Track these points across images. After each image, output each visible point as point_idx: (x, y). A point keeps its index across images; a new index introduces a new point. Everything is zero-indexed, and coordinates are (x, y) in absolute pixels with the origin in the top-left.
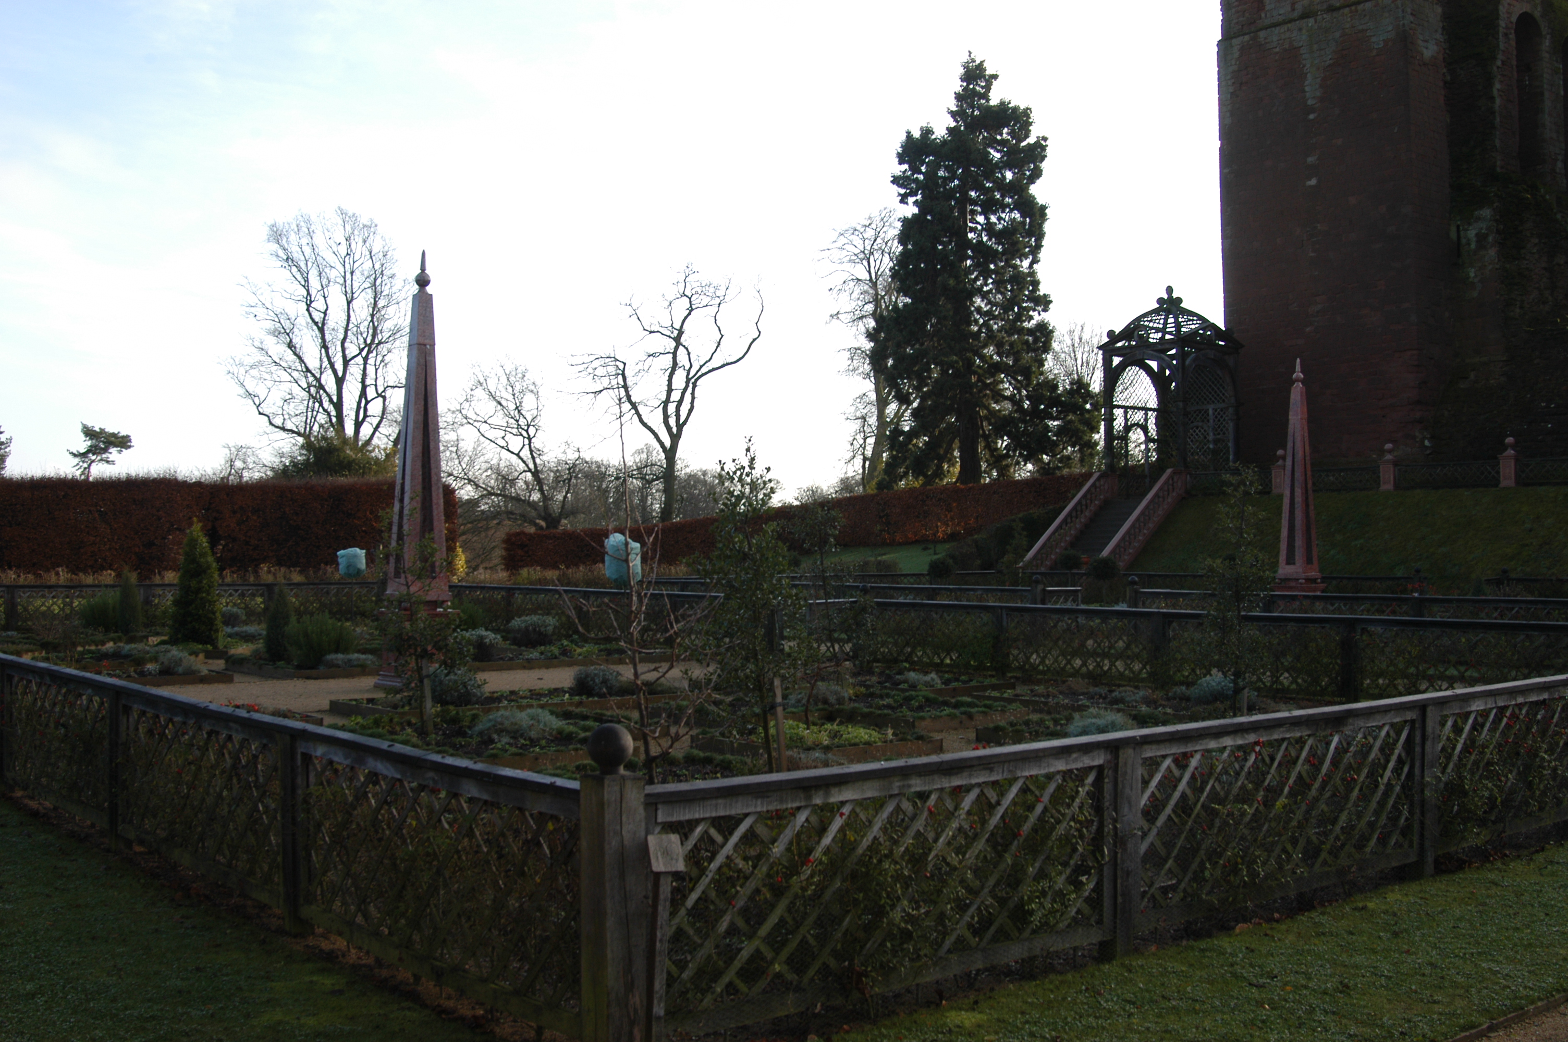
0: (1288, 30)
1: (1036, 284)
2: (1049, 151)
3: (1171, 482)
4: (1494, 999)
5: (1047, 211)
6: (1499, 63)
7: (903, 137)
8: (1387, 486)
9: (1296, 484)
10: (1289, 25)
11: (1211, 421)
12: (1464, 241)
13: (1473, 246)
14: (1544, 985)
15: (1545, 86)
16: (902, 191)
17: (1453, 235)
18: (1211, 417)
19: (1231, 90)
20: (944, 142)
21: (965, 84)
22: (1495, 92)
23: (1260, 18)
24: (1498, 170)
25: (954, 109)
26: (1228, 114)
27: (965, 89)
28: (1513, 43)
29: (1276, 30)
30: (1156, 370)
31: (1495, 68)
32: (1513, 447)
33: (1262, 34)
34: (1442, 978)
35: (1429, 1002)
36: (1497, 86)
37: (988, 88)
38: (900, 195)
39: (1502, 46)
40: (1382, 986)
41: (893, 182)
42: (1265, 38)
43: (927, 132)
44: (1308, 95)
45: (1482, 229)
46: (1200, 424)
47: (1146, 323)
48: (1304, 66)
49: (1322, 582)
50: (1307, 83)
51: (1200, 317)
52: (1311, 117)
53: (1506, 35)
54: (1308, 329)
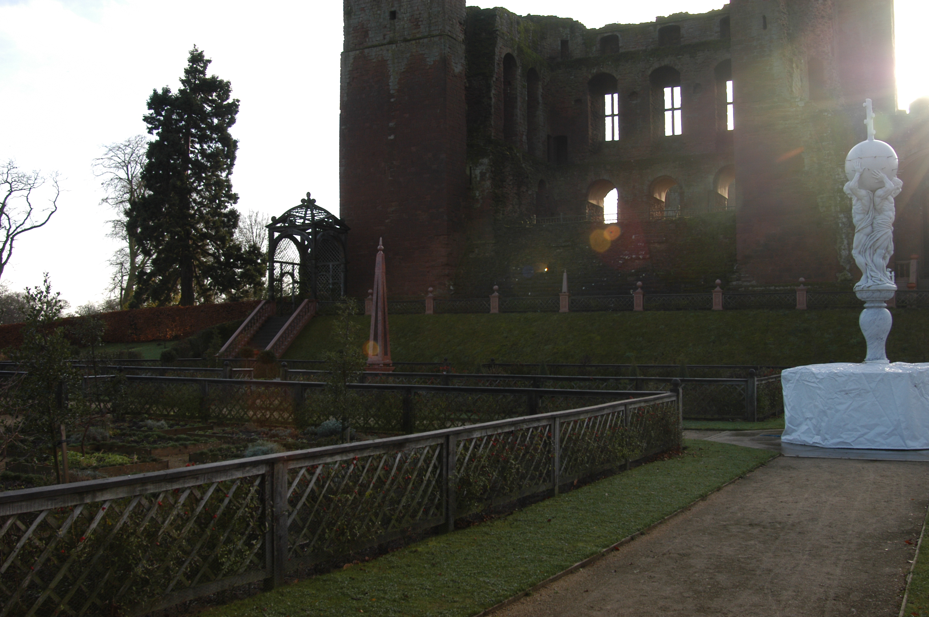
0: (381, 50)
1: (230, 187)
2: (240, 108)
3: (307, 306)
4: (486, 598)
5: (238, 144)
6: (494, 79)
7: (152, 93)
8: (429, 311)
9: (379, 310)
10: (382, 47)
11: (331, 272)
12: (473, 176)
13: (478, 179)
14: (512, 588)
15: (518, 94)
16: (150, 126)
17: (468, 172)
18: (331, 269)
19: (348, 81)
20: (177, 98)
21: (191, 64)
22: (492, 95)
23: (366, 42)
24: (493, 138)
25: (184, 78)
26: (345, 95)
27: (191, 67)
28: (502, 69)
29: (374, 49)
30: (299, 241)
31: (492, 82)
32: (498, 291)
33: (366, 51)
34: (459, 588)
35: (451, 602)
36: (493, 92)
37: (205, 67)
38: (148, 128)
39: (496, 70)
40: (426, 595)
41: (144, 120)
42: (368, 53)
43: (166, 91)
44: (391, 87)
45: (483, 169)
46: (324, 273)
47: (294, 213)
48: (389, 71)
49: (393, 366)
50: (390, 81)
51: (326, 211)
52: (392, 100)
53: (498, 64)
54: (387, 221)
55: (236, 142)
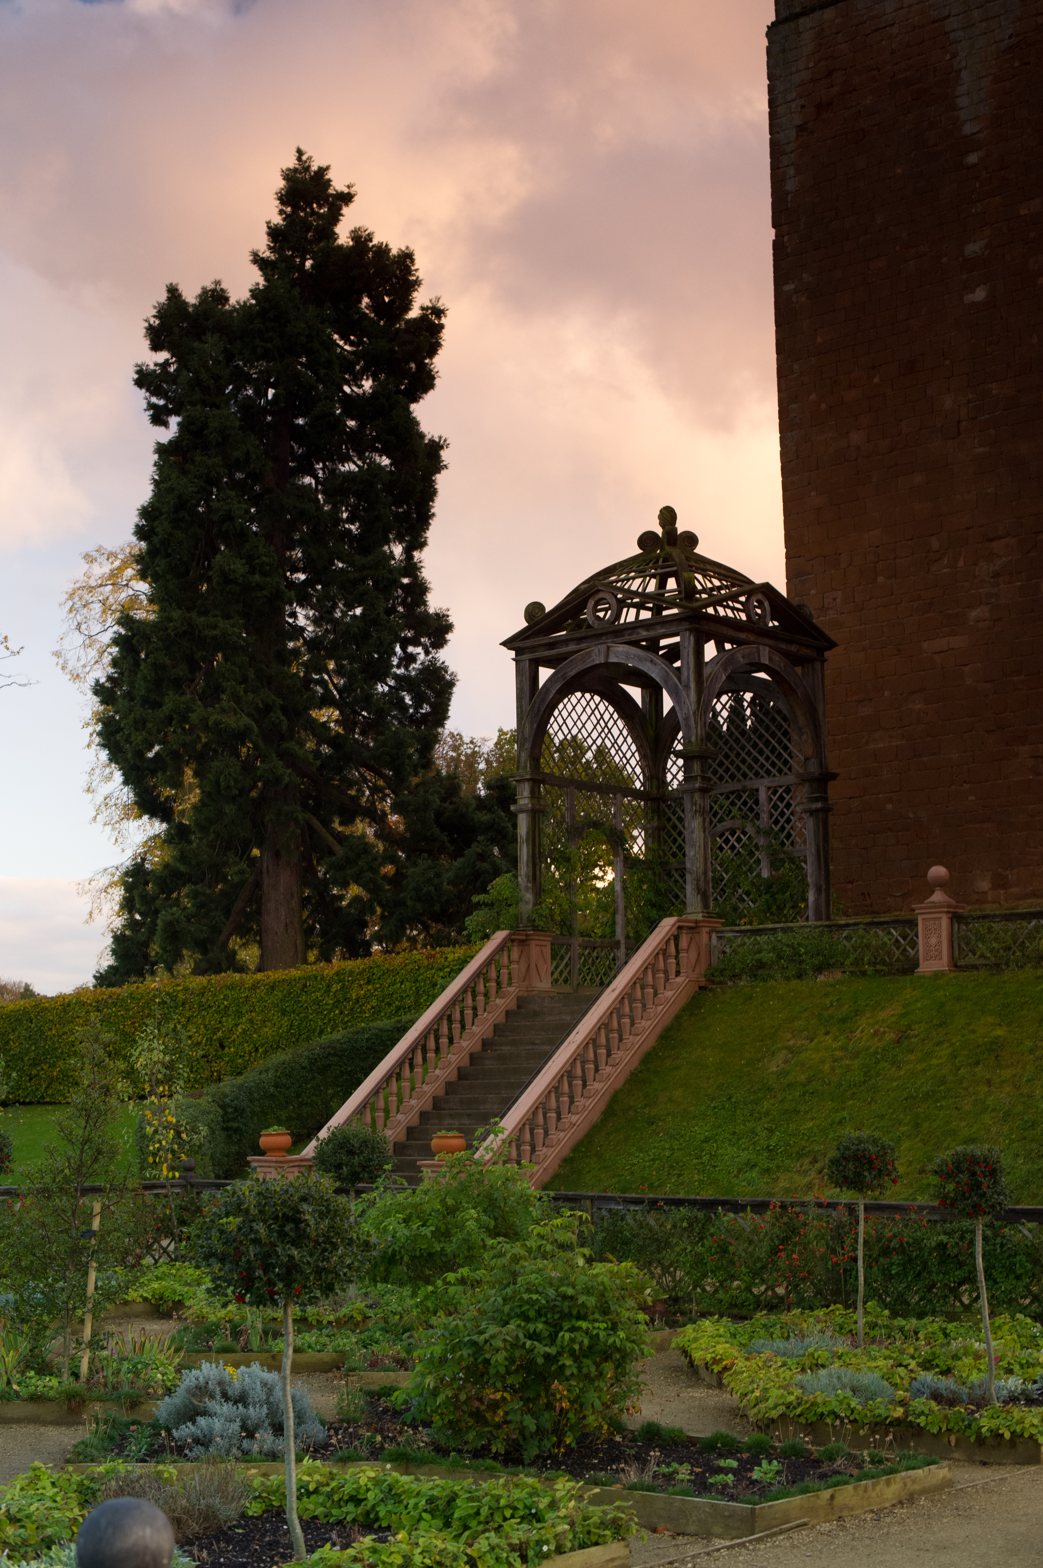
1: (419, 589)
2: (447, 336)
5: (444, 454)
7: (163, 297)
11: (764, 816)
16: (157, 401)
18: (764, 807)
21: (289, 209)
25: (266, 254)
26: (791, 171)
27: (289, 219)
30: (638, 702)
37: (335, 217)
38: (151, 406)
41: (138, 382)
43: (213, 294)
44: (963, 114)
46: (738, 823)
48: (954, 56)
50: (960, 89)
52: (972, 158)
55: (435, 448)
